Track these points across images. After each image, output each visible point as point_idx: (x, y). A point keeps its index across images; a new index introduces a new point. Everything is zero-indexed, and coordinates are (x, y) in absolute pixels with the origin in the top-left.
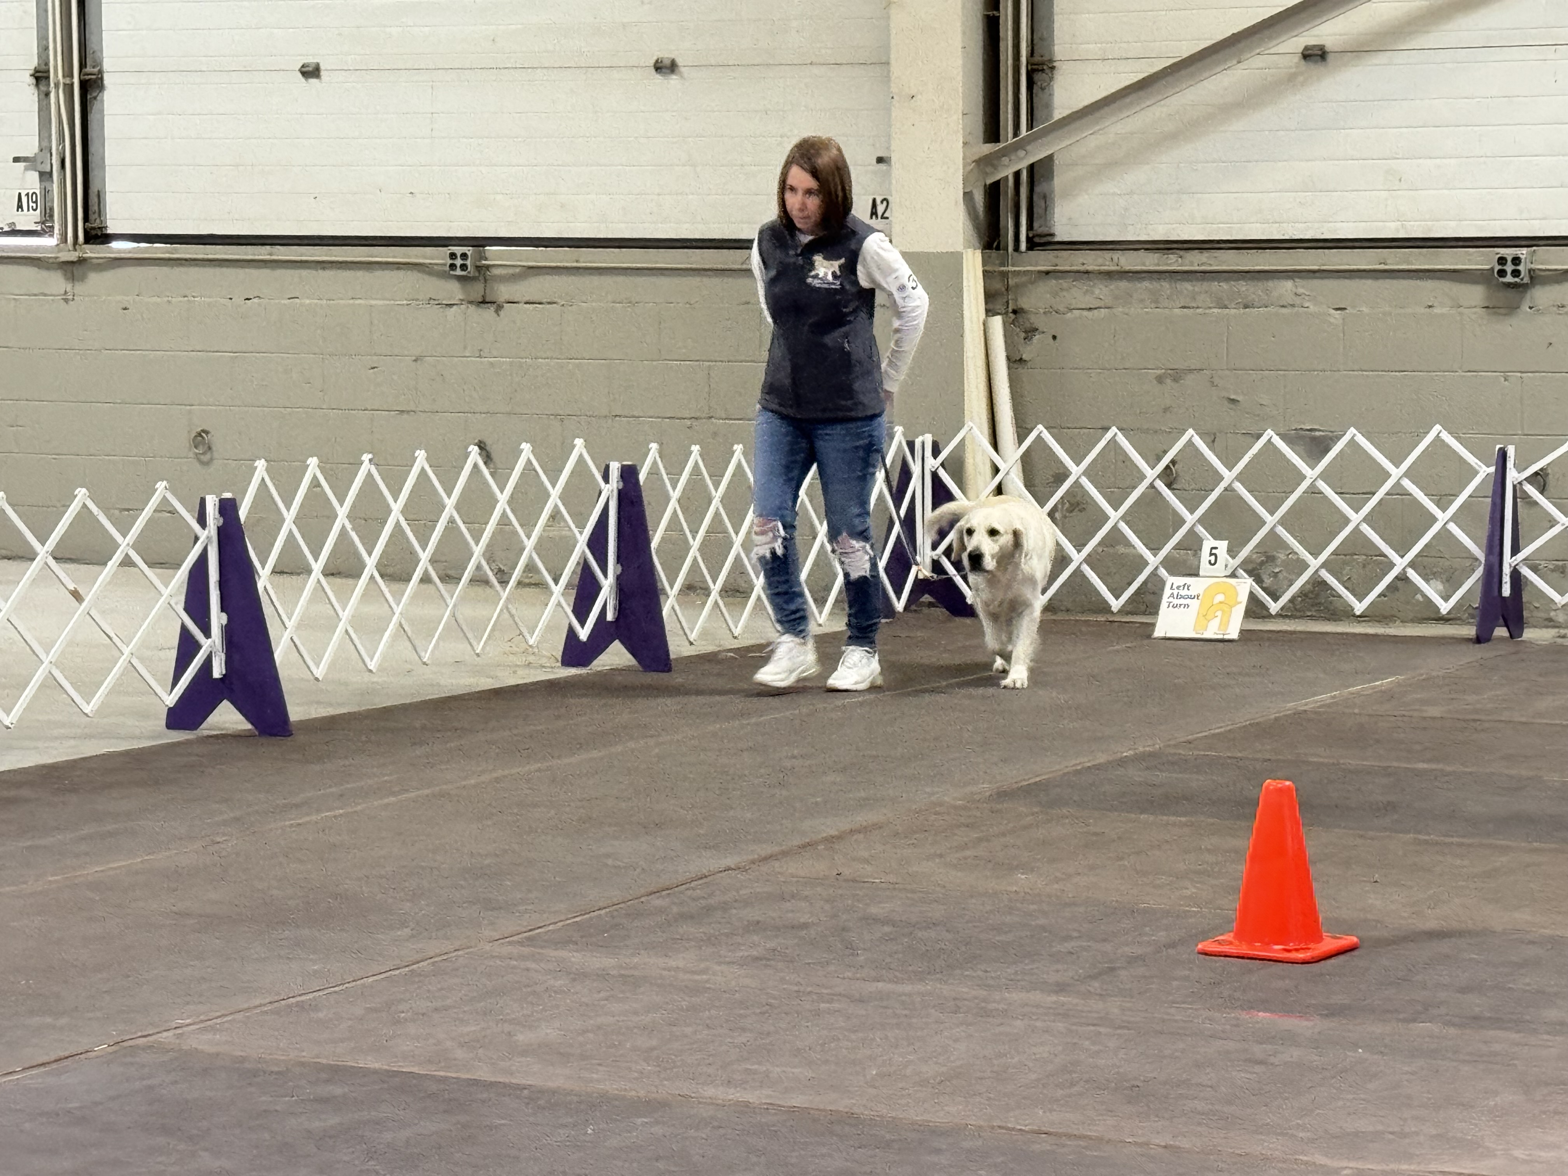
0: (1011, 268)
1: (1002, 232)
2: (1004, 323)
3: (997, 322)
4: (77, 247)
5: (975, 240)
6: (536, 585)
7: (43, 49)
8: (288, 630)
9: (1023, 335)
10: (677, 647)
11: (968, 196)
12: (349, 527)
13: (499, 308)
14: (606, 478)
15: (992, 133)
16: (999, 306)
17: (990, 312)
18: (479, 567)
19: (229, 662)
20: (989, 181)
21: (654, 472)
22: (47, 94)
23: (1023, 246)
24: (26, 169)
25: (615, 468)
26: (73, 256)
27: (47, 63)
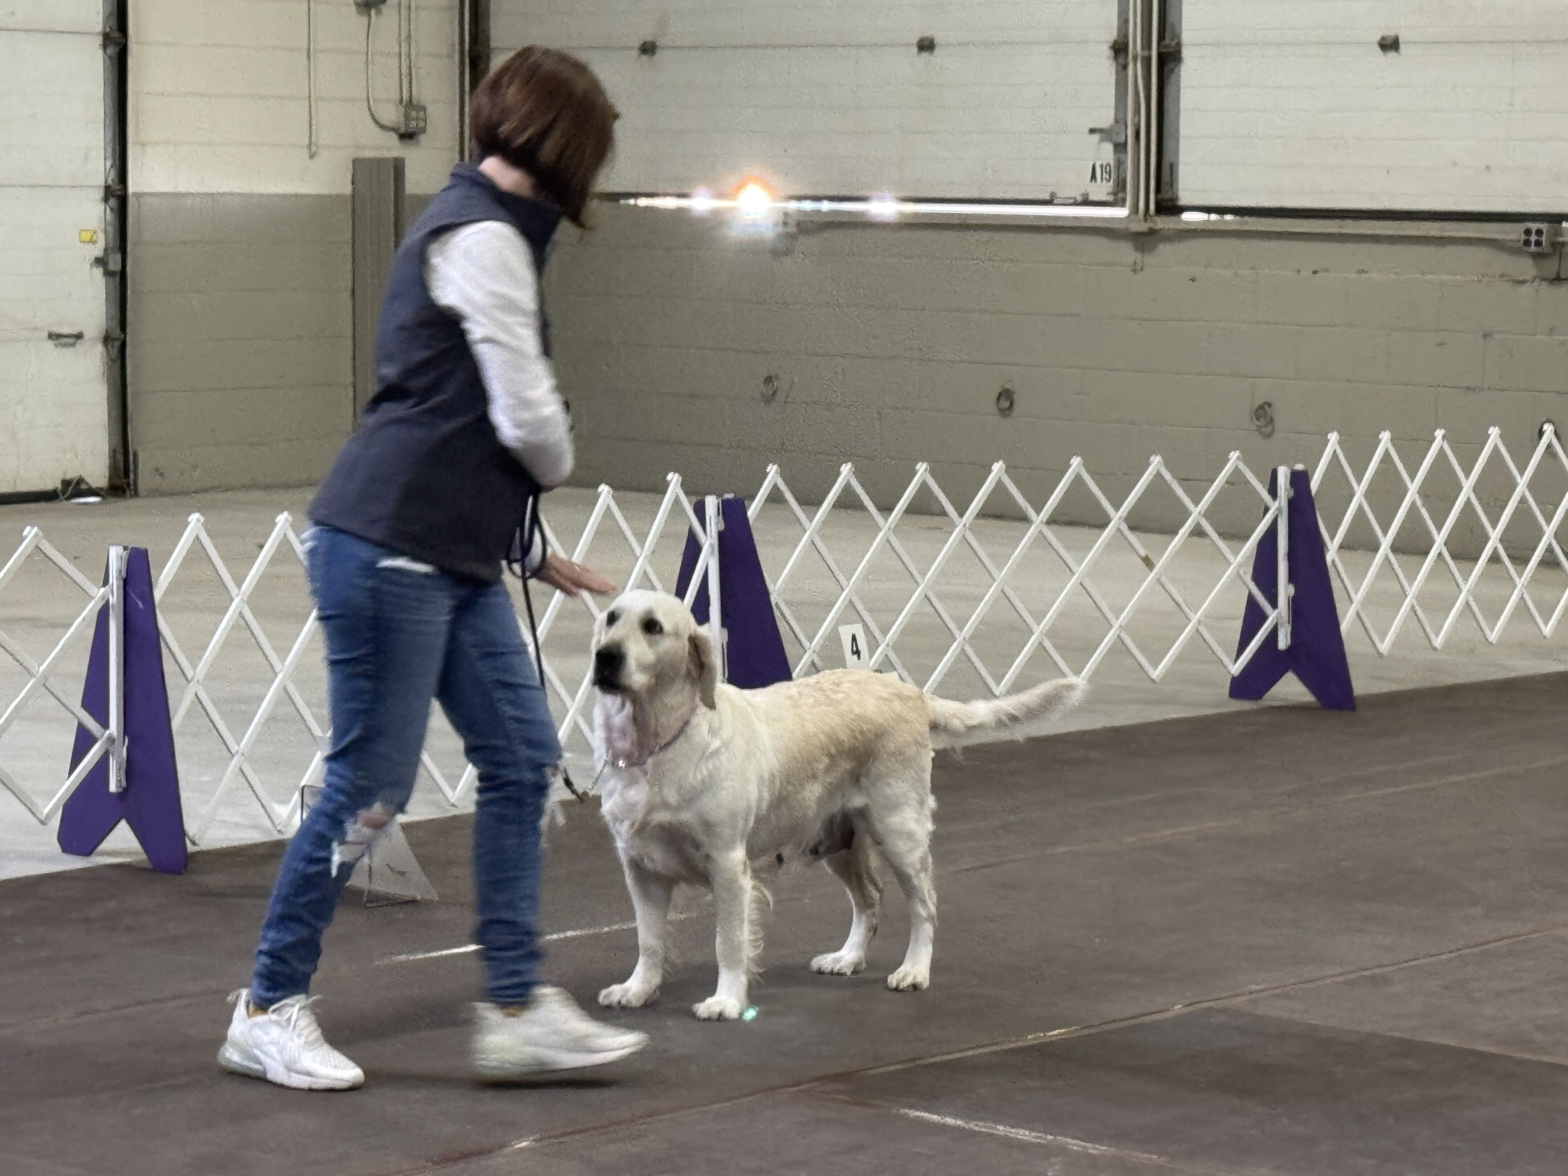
4: (1148, 217)
7: (1123, 22)
8: (1354, 605)
12: (1419, 503)
18: (1550, 549)
19: (1294, 634)
22: (1125, 67)
24: (1102, 140)
26: (1143, 227)
27: (1126, 36)
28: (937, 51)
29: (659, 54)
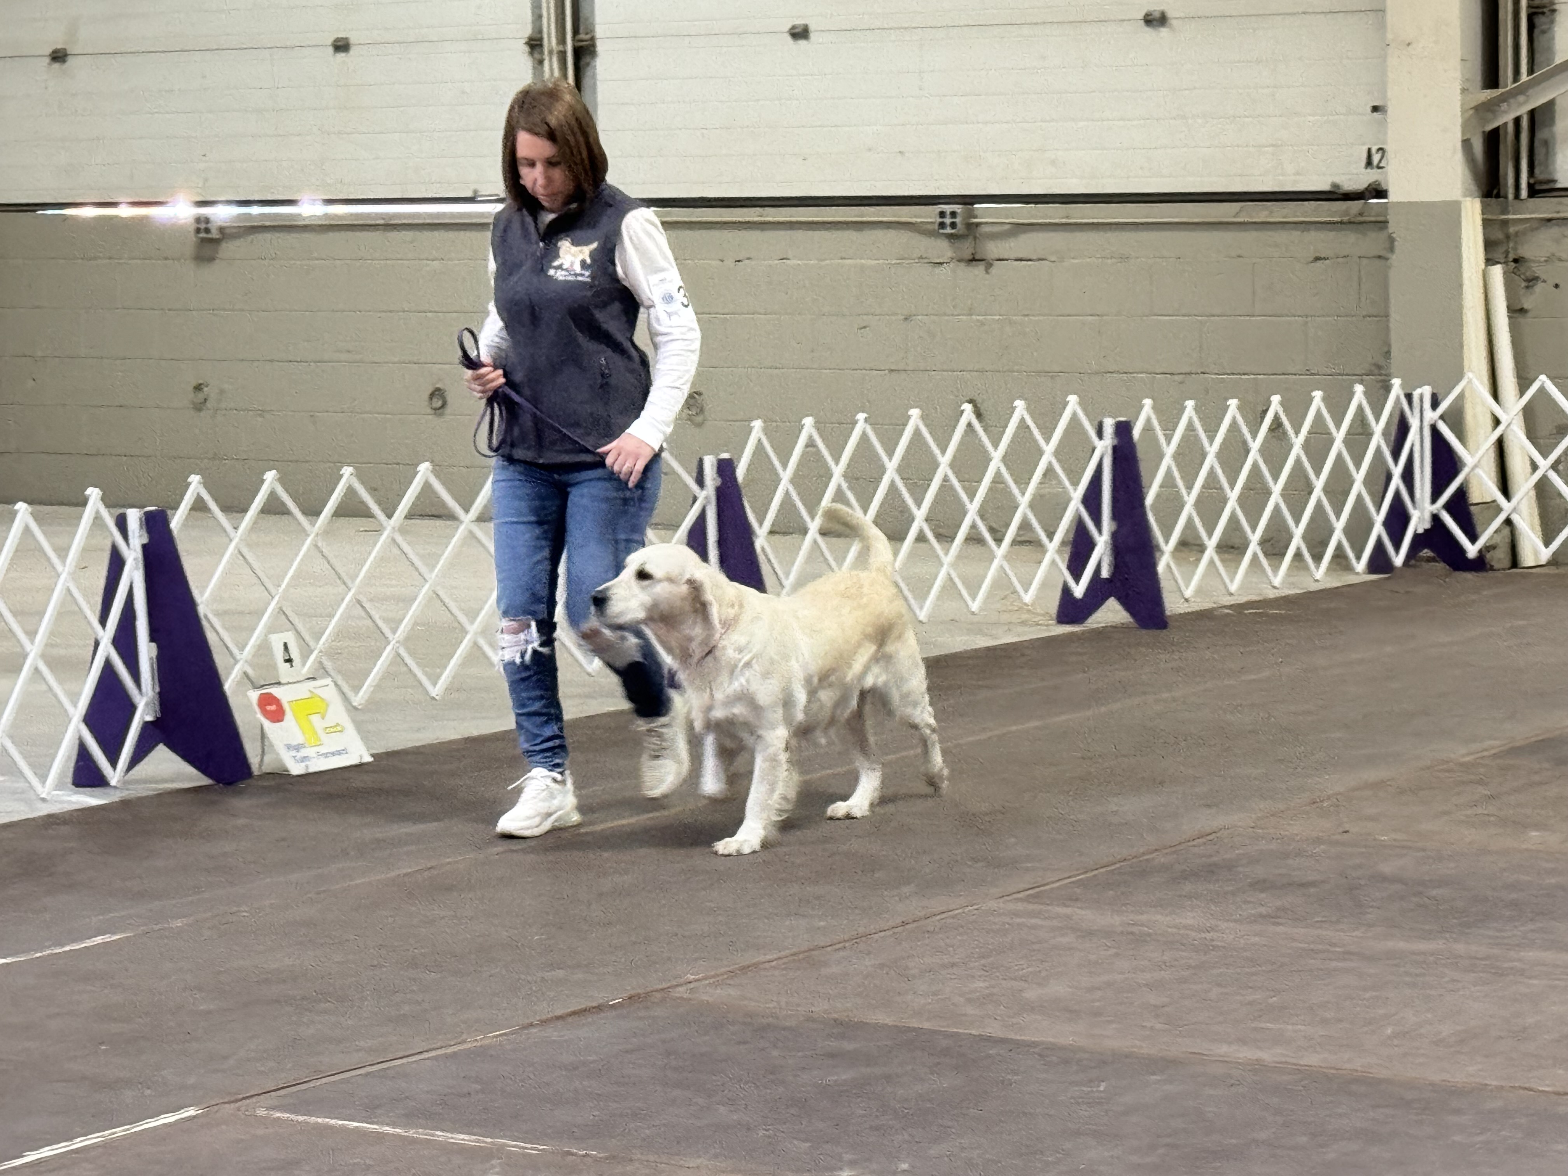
0: (1511, 217)
1: (1501, 180)
2: (1505, 273)
3: (1497, 272)
5: (1473, 188)
6: (1029, 542)
7: (538, 17)
8: (785, 589)
9: (1524, 284)
10: (1173, 605)
11: (1466, 144)
12: (845, 486)
13: (989, 266)
14: (1100, 434)
15: (1491, 78)
16: (1499, 255)
17: (1490, 261)
18: (974, 526)
20: (1489, 127)
21: (1148, 428)
22: (541, 62)
23: (1524, 193)
25: (1109, 424)
27: (540, 32)
28: (353, 51)
29: (71, 61)
